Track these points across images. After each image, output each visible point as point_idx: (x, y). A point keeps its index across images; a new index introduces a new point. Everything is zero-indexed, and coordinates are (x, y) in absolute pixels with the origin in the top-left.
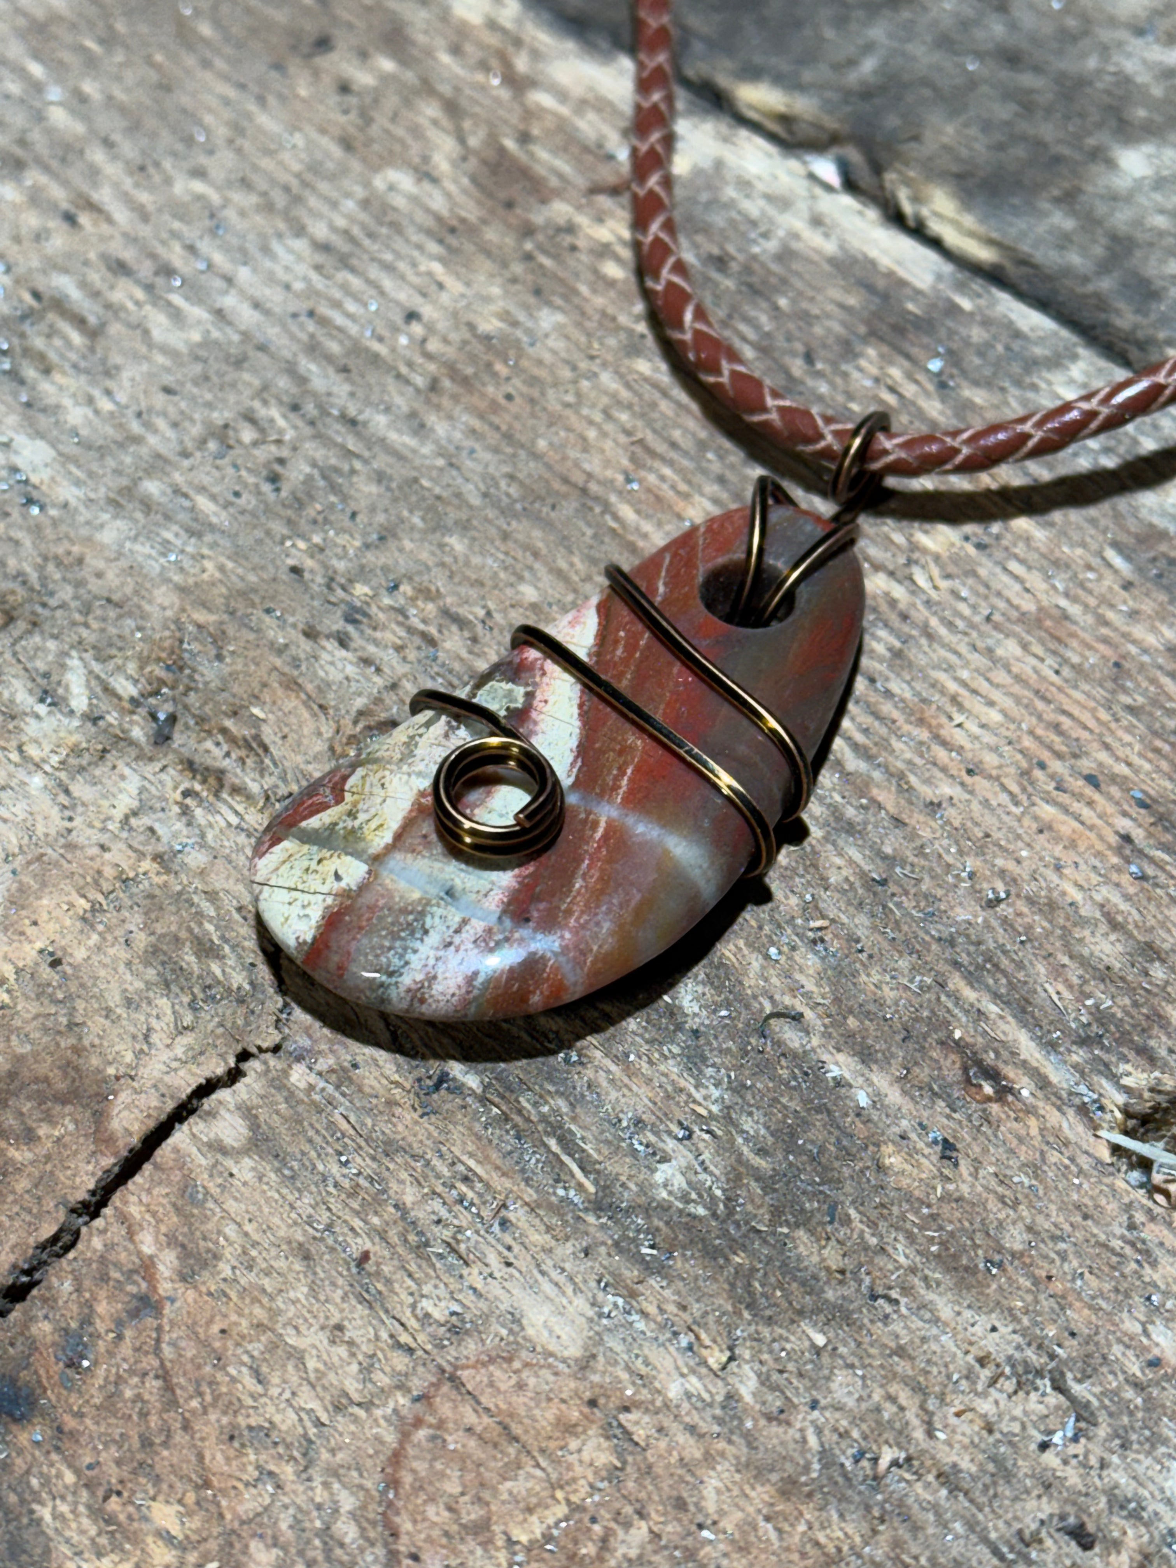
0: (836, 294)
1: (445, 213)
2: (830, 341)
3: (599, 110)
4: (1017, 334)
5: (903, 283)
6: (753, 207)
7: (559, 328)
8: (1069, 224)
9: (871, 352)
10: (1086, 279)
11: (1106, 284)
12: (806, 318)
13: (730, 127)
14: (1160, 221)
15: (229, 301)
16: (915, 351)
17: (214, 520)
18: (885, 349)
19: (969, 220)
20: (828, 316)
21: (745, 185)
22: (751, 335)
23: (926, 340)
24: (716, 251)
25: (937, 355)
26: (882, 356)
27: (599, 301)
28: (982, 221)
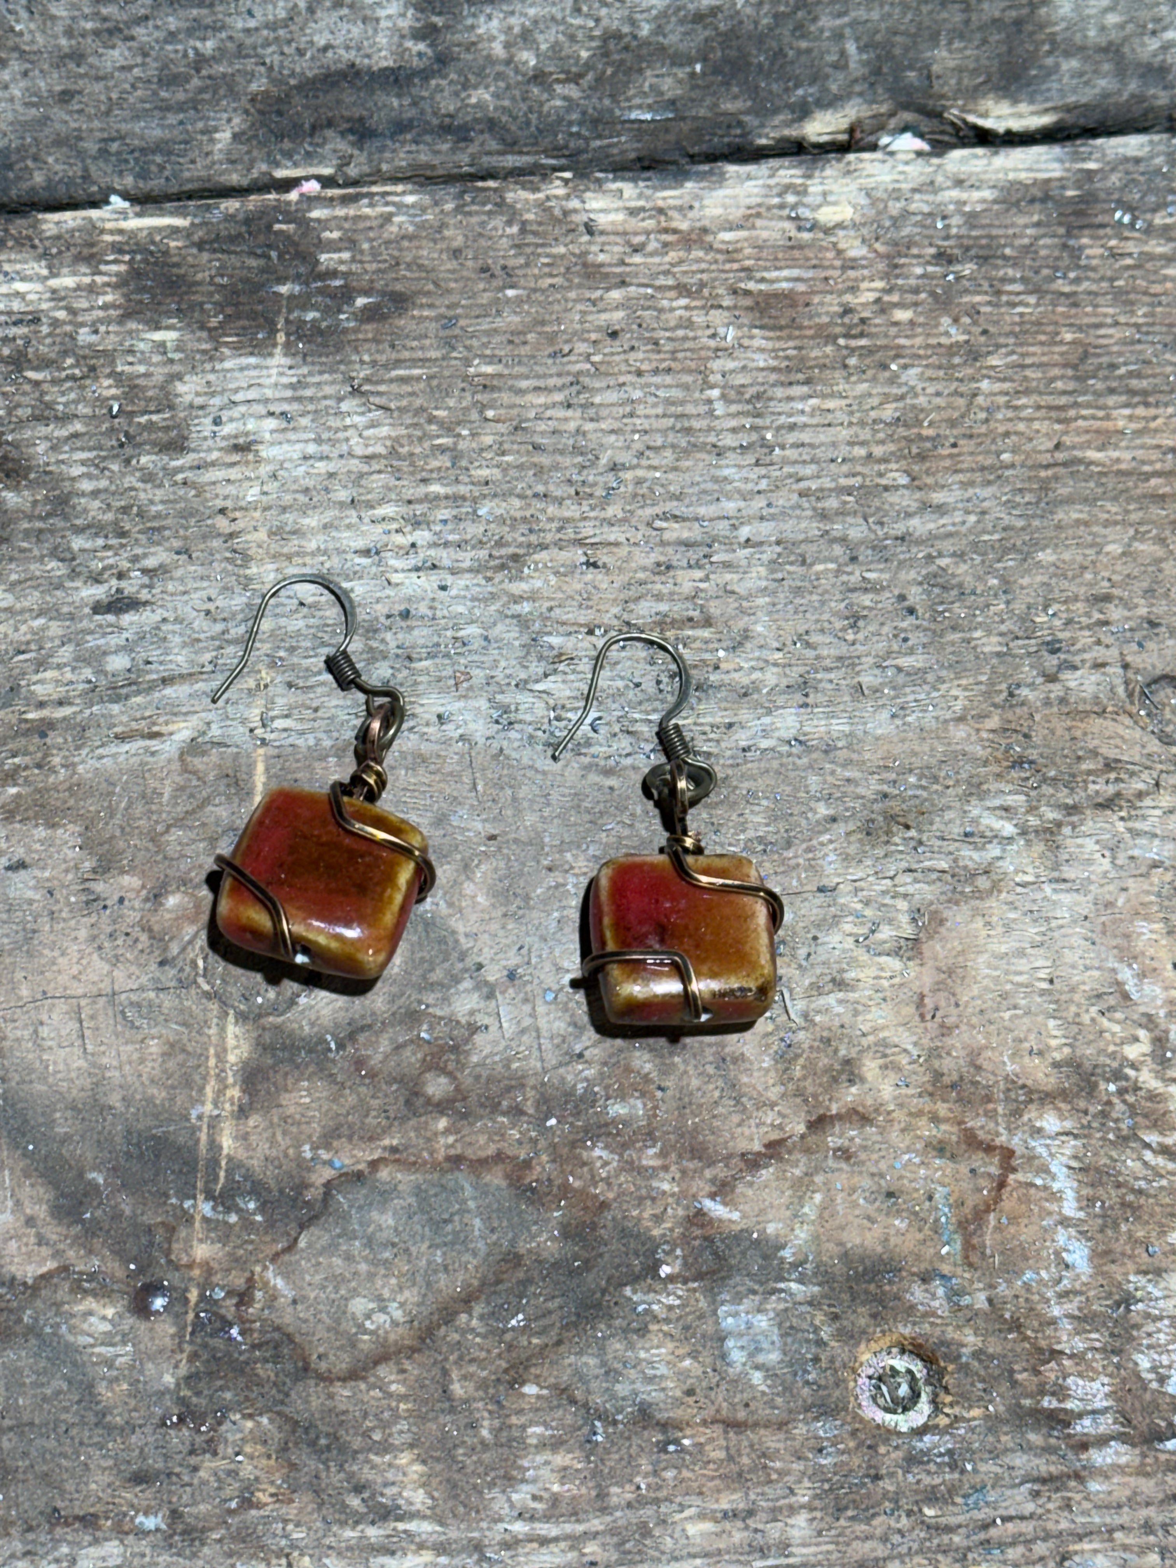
0: (1021, 220)
1: (773, 363)
2: (1056, 253)
3: (758, 215)
4: (1137, 161)
5: (1048, 181)
6: (919, 204)
7: (921, 377)
8: (1074, 63)
9: (1085, 241)
10: (1119, 92)
11: (1133, 86)
12: (1027, 250)
13: (839, 160)
14: (1112, 19)
15: (745, 532)
16: (1100, 219)
17: (919, 665)
18: (1086, 232)
19: (1023, 107)
20: (1036, 238)
21: (896, 194)
22: (1017, 287)
23: (1099, 206)
24: (932, 251)
25: (1115, 210)
26: (1092, 237)
27: (918, 341)
28: (1032, 102)
